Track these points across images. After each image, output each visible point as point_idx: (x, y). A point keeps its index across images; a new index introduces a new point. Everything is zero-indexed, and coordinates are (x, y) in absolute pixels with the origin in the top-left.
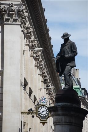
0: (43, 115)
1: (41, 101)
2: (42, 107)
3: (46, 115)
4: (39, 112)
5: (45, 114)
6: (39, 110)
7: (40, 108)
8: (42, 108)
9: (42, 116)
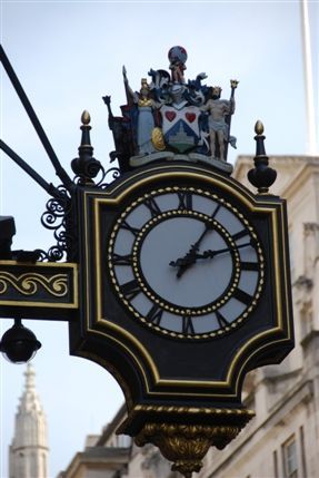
0: (188, 315)
1: (145, 117)
2: (168, 202)
3: (234, 311)
4: (124, 275)
5: (214, 307)
6: (123, 244)
7: (139, 216)
8: (158, 216)
9: (171, 323)
